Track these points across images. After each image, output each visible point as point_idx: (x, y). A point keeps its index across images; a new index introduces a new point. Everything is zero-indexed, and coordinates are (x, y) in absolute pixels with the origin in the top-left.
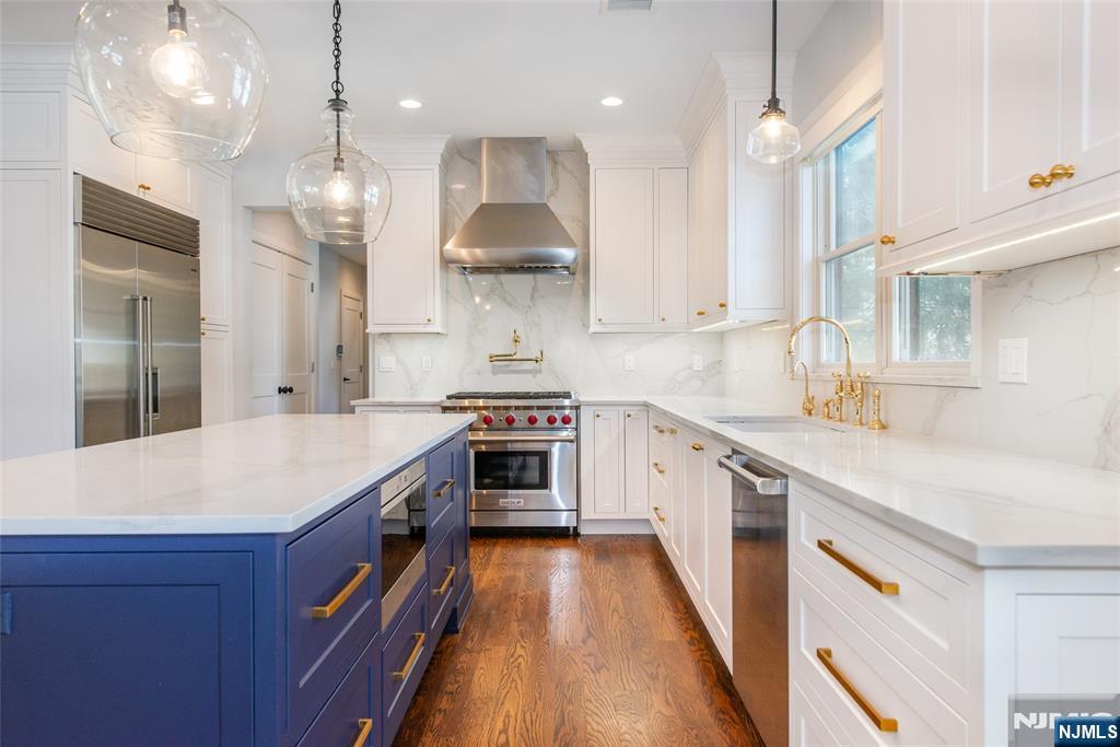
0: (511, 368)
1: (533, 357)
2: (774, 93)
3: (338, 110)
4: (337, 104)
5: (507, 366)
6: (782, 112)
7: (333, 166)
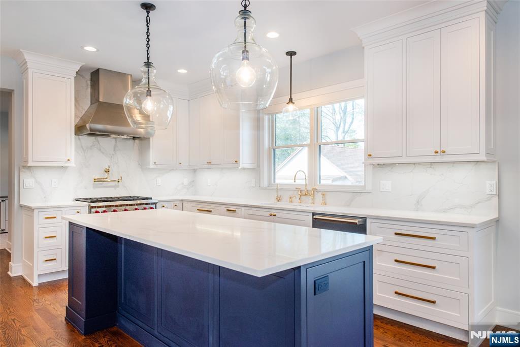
0: (103, 185)
1: (117, 179)
2: (291, 96)
3: (148, 67)
4: (148, 64)
5: (101, 184)
6: (294, 103)
7: (146, 94)
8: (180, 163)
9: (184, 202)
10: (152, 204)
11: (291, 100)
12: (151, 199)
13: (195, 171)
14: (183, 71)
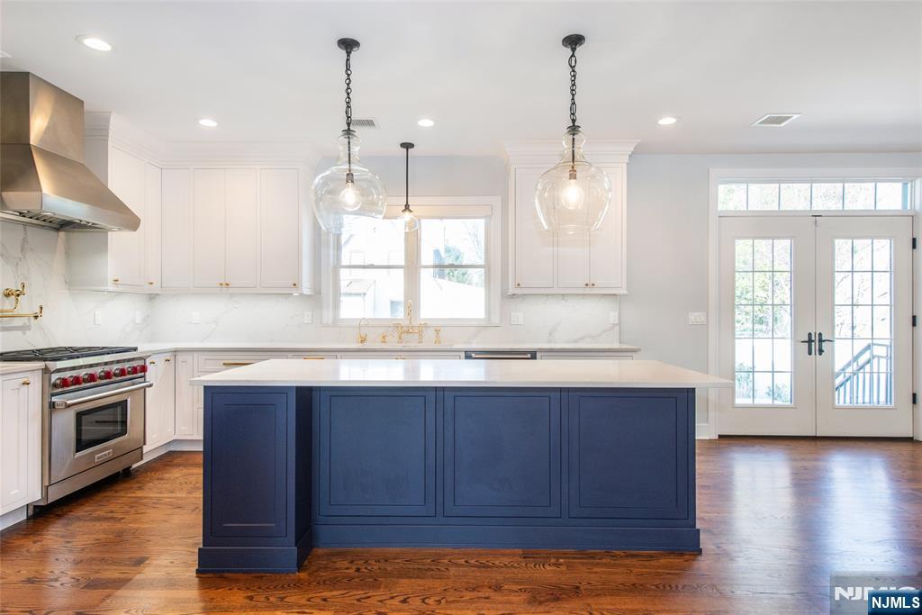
2: (407, 203)
6: (411, 211)
8: (151, 283)
9: (178, 353)
10: (140, 358)
11: (407, 207)
12: (135, 349)
13: (152, 297)
14: (208, 123)
